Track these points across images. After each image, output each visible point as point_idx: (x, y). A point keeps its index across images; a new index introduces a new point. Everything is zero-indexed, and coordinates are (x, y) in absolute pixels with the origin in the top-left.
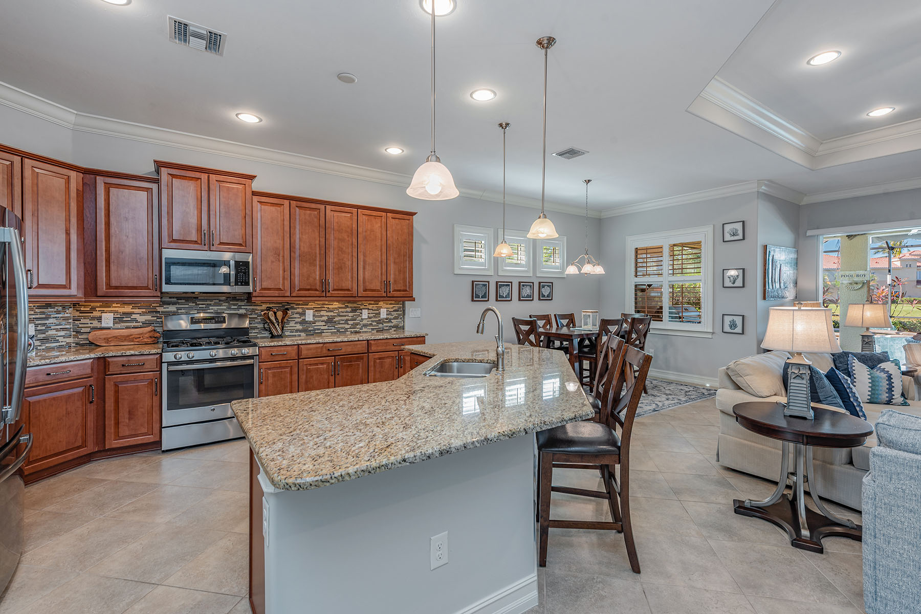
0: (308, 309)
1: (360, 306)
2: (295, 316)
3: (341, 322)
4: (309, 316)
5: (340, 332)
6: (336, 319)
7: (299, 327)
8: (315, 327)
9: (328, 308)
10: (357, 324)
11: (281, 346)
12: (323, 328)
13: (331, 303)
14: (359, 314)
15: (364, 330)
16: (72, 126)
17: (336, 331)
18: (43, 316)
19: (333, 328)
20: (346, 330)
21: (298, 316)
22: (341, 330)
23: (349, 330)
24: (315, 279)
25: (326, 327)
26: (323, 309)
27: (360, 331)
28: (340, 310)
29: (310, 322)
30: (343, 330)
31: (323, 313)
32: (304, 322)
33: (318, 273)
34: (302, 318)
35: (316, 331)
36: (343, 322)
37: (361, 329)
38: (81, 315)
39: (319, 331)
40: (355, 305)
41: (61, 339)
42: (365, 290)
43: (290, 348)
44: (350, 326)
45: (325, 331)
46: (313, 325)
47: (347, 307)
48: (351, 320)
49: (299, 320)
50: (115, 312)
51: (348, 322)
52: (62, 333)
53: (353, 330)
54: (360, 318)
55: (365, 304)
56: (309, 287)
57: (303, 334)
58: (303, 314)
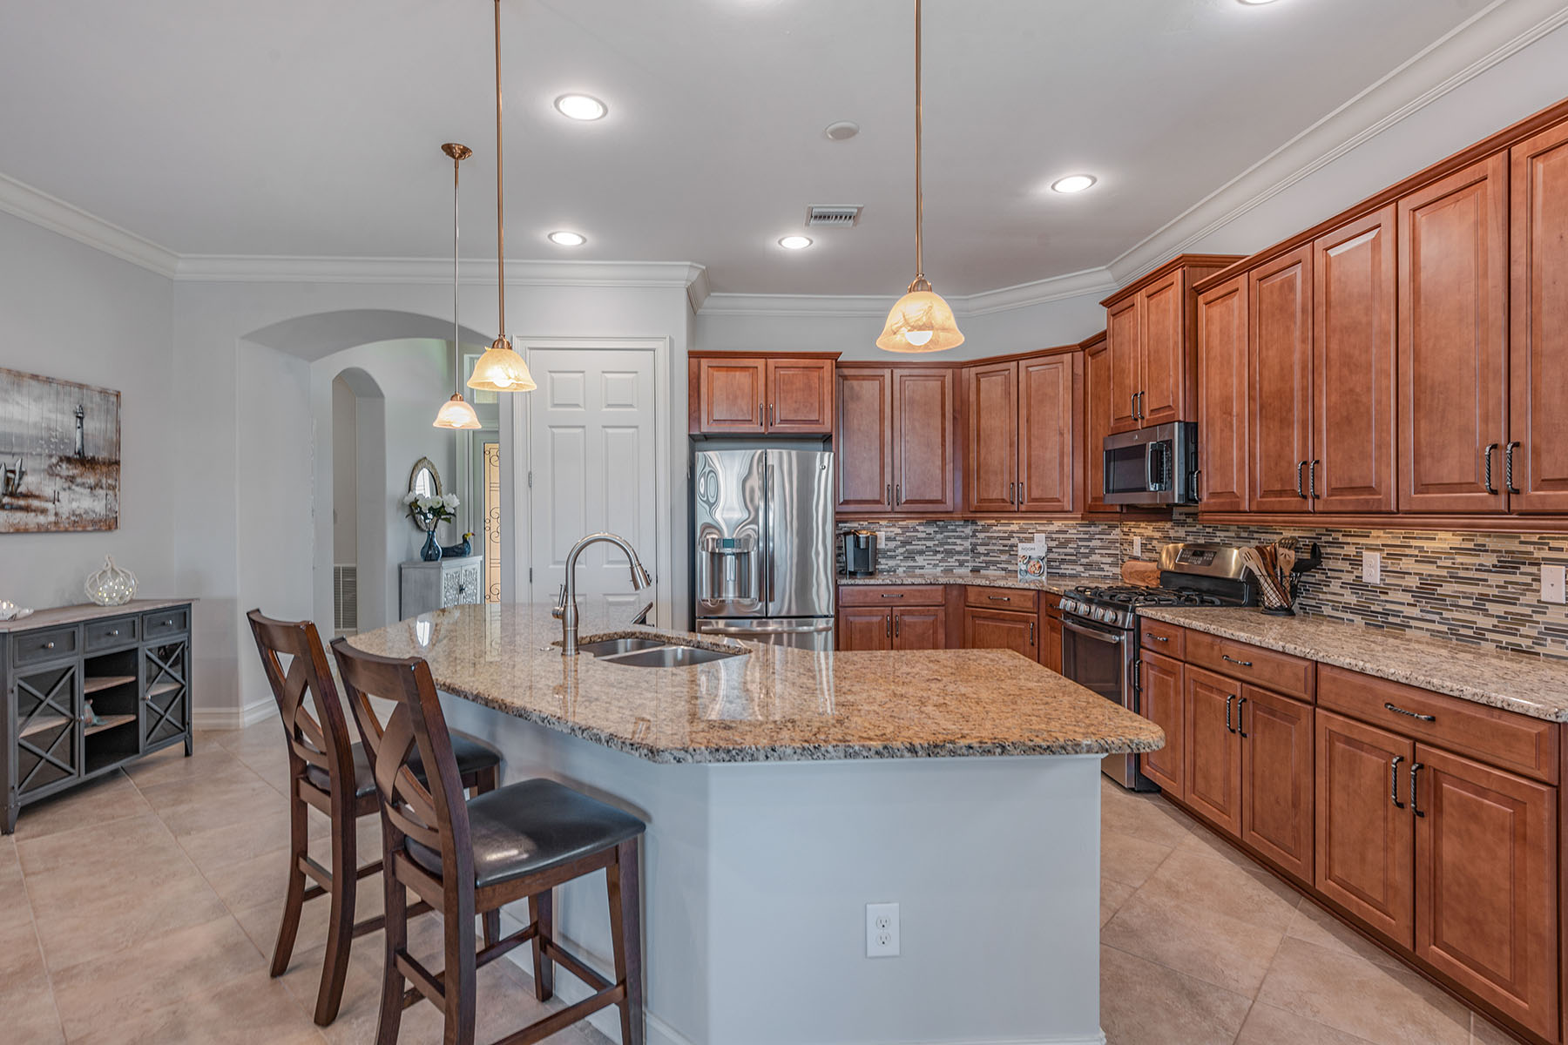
0: (1370, 548)
1: (1531, 548)
2: (1340, 565)
3: (1462, 602)
4: (1372, 569)
5: (1460, 637)
6: (1447, 589)
7: (1350, 598)
8: (1389, 606)
9: (1421, 549)
10: (1523, 620)
11: (1159, 620)
12: (1408, 611)
13: (1430, 534)
14: (1528, 579)
15: (1552, 647)
16: (1115, 284)
17: (1445, 628)
18: (1087, 536)
19: (1437, 618)
20: (1480, 635)
21: (1346, 566)
22: (1462, 631)
23: (1489, 635)
24: (1290, 463)
25: (1416, 612)
26: (1408, 551)
27: (1538, 649)
28: (1460, 559)
29: (1373, 589)
30: (1470, 633)
31: (1407, 564)
32: (1358, 586)
33: (1296, 444)
34: (1356, 573)
35: (1391, 619)
36: (1469, 603)
37: (1538, 641)
38: (1124, 537)
39: (1398, 621)
40: (1514, 545)
41: (1106, 567)
42: (1422, 487)
43: (1172, 631)
44: (1495, 621)
45: (1412, 623)
46: (1383, 597)
47: (1481, 549)
48: (1498, 600)
49: (1349, 578)
50: (1141, 535)
51: (1488, 606)
52: (1109, 560)
53: (1505, 639)
54: (1530, 598)
55: (1553, 544)
56: (1278, 487)
57: (1358, 619)
58: (1356, 562)
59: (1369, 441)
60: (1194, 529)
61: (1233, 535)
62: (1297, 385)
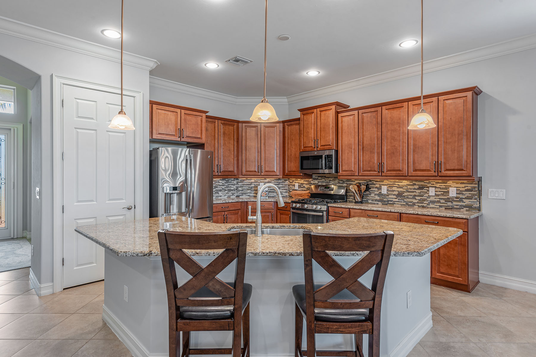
0: (383, 185)
1: (427, 184)
2: (374, 189)
3: (409, 197)
4: (384, 190)
5: (409, 205)
6: (405, 194)
7: (377, 198)
8: (389, 199)
9: (398, 185)
10: (425, 200)
11: (339, 207)
12: (394, 200)
13: (401, 181)
14: (426, 191)
15: (431, 206)
17: (405, 203)
18: (277, 183)
19: (403, 201)
20: (414, 204)
21: (376, 190)
22: (409, 204)
23: (416, 204)
24: (374, 163)
25: (397, 200)
26: (395, 185)
27: (428, 206)
28: (409, 187)
29: (385, 195)
30: (411, 204)
31: (394, 189)
32: (380, 194)
33: (376, 158)
34: (379, 191)
35: (389, 202)
36: (411, 197)
37: (428, 204)
38: (290, 183)
39: (392, 202)
40: (422, 183)
41: (284, 193)
42: (415, 170)
43: (344, 210)
44: (418, 201)
45: (396, 203)
46: (387, 197)
47: (415, 184)
48: (418, 196)
49: (377, 193)
50: (299, 183)
51: (416, 197)
52: (285, 191)
53: (420, 205)
54: (427, 195)
55: (432, 183)
57: (380, 203)
58: (380, 189)
59: (400, 159)
60: (322, 181)
61: (337, 182)
62: (376, 143)
